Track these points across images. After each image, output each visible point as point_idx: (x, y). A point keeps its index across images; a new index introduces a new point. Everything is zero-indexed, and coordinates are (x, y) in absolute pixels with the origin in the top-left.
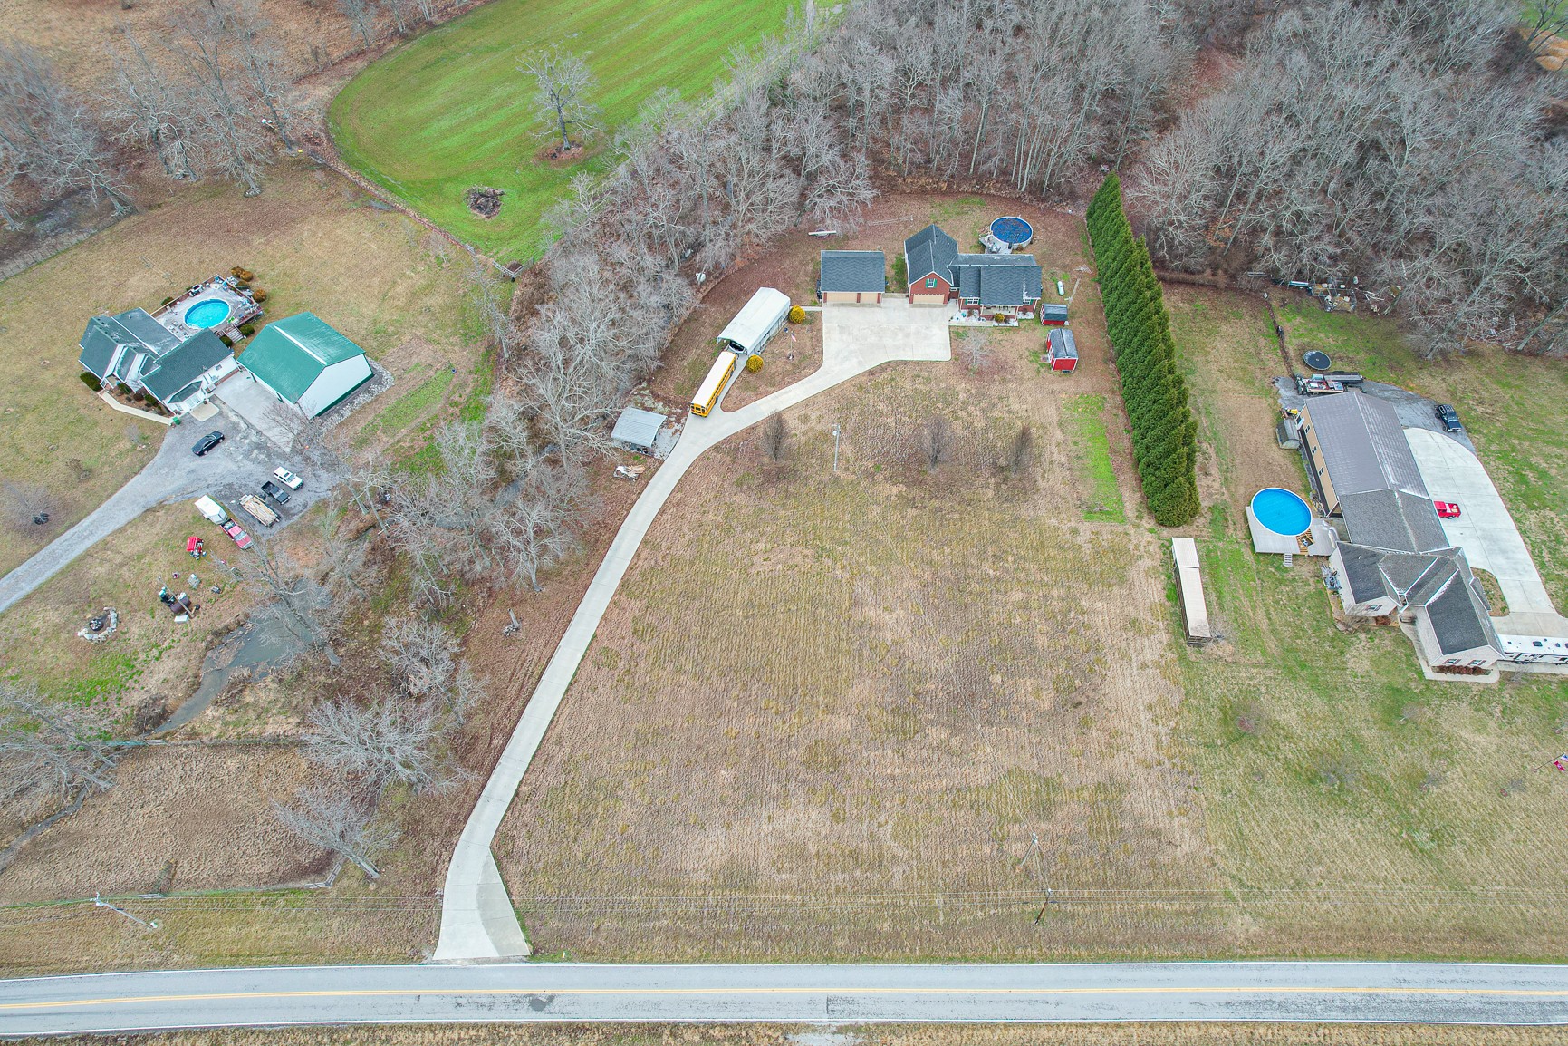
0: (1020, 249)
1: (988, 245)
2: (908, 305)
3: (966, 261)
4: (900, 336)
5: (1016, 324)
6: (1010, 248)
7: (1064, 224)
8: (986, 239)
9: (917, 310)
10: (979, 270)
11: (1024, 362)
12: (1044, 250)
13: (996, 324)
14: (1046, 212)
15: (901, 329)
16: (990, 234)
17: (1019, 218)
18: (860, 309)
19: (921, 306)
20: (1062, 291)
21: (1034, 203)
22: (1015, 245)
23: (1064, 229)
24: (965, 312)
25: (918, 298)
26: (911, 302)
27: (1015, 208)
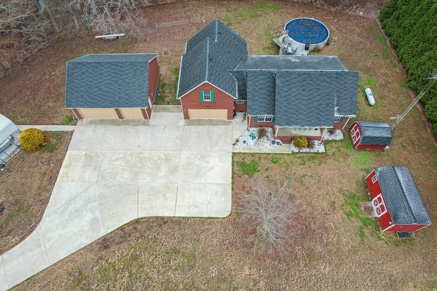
0: (317, 50)
1: (282, 46)
2: (182, 121)
3: (257, 64)
4: (164, 170)
5: (321, 149)
6: (307, 49)
7: (357, 25)
8: (281, 39)
9: (193, 128)
10: (273, 78)
11: (339, 216)
12: (342, 52)
13: (296, 150)
14: (338, 15)
15: (167, 159)
16: (285, 34)
17: (313, 19)
18: (122, 127)
19: (199, 122)
20: (372, 101)
21: (326, 7)
22: (312, 46)
23: (358, 30)
24: (255, 131)
25: (194, 113)
26: (187, 117)
27: (307, 12)
